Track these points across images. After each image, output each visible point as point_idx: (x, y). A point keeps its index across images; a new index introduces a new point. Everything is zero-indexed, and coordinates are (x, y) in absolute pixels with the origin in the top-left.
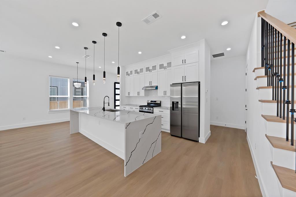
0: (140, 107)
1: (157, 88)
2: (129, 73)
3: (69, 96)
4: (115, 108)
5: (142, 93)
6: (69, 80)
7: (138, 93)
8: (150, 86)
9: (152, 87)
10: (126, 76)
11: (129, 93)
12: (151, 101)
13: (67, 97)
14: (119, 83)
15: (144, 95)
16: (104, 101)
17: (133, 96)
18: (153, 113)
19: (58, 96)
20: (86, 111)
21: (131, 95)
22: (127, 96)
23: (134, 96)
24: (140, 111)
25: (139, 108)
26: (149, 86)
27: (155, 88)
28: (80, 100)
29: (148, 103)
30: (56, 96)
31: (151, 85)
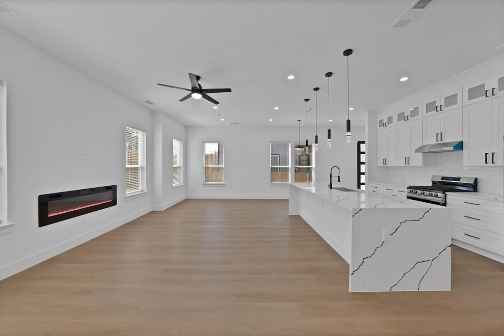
0: (408, 188)
1: (460, 146)
2: (385, 121)
3: (290, 166)
4: (359, 187)
5: (418, 159)
6: (290, 145)
7: (407, 160)
8: (439, 144)
9: (445, 145)
10: (379, 128)
11: (385, 161)
12: (443, 178)
13: (288, 168)
14: (364, 142)
15: (422, 165)
16: (331, 174)
17: (394, 165)
18: (445, 204)
19: (280, 166)
20: (311, 188)
21: (389, 164)
22: (381, 167)
23: (396, 165)
24: (408, 197)
25: (406, 190)
26: (437, 142)
27: (452, 148)
28: (303, 172)
29: (434, 183)
30: (278, 166)
31: (440, 142)
